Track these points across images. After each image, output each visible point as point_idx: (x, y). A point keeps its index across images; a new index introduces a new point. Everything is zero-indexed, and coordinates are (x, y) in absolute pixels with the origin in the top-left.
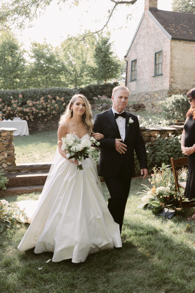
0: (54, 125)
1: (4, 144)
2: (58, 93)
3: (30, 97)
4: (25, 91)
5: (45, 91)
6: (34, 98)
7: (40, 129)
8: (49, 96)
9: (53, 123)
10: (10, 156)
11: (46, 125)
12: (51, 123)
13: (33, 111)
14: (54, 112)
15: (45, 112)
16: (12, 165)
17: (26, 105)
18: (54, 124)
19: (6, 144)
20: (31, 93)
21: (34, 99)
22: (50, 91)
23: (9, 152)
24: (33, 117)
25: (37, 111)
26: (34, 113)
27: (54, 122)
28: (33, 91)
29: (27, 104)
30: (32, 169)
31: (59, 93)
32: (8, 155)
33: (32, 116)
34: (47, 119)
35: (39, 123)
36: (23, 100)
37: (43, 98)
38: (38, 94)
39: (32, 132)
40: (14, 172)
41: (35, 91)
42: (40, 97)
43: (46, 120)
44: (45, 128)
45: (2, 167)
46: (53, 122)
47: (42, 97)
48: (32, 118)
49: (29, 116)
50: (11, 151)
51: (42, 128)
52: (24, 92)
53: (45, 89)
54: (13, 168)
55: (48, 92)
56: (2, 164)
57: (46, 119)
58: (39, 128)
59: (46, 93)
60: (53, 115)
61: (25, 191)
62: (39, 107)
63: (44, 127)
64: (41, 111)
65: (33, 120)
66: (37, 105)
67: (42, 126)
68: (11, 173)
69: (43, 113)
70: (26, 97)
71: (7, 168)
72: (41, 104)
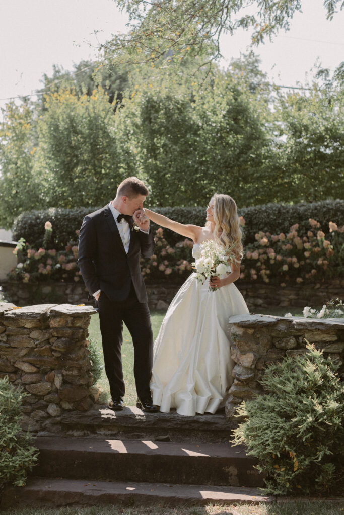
0: (321, 294)
1: (55, 351)
2: (335, 215)
3: (266, 224)
4: (255, 210)
5: (306, 211)
6: (277, 227)
7: (284, 301)
8: (312, 222)
9: (318, 289)
10: (69, 385)
11: (301, 292)
12: (313, 288)
13: (269, 259)
14: (320, 262)
15: (299, 261)
16: (74, 410)
17: (256, 243)
18: (322, 292)
19: (60, 351)
20: (269, 215)
21: (277, 229)
22: (316, 209)
23: (68, 372)
24: (268, 272)
25: (279, 257)
26: (272, 262)
27: (321, 286)
28: (274, 208)
29: (256, 241)
30: (128, 427)
31: (339, 213)
32: (65, 382)
33: (266, 269)
34: (304, 278)
35: (284, 288)
36: (251, 231)
37: (296, 226)
38: (287, 216)
39: (265, 307)
40: (78, 429)
41: (279, 210)
42: (291, 224)
43: (299, 280)
44: (298, 299)
45: (48, 413)
46: (318, 286)
47: (295, 224)
48: (266, 274)
49: (258, 270)
50: (72, 370)
51: (290, 300)
52: (253, 213)
53: (306, 206)
54: (75, 420)
55: (312, 213)
56: (47, 406)
57: (301, 277)
58: (283, 298)
59: (305, 215)
60: (319, 268)
61: (77, 499)
62: (284, 248)
63: (296, 297)
64: (289, 259)
65: (267, 280)
66: (279, 244)
67: (290, 295)
68: (70, 432)
69: (294, 263)
70: (257, 224)
71: (59, 419)
72: (290, 242)
